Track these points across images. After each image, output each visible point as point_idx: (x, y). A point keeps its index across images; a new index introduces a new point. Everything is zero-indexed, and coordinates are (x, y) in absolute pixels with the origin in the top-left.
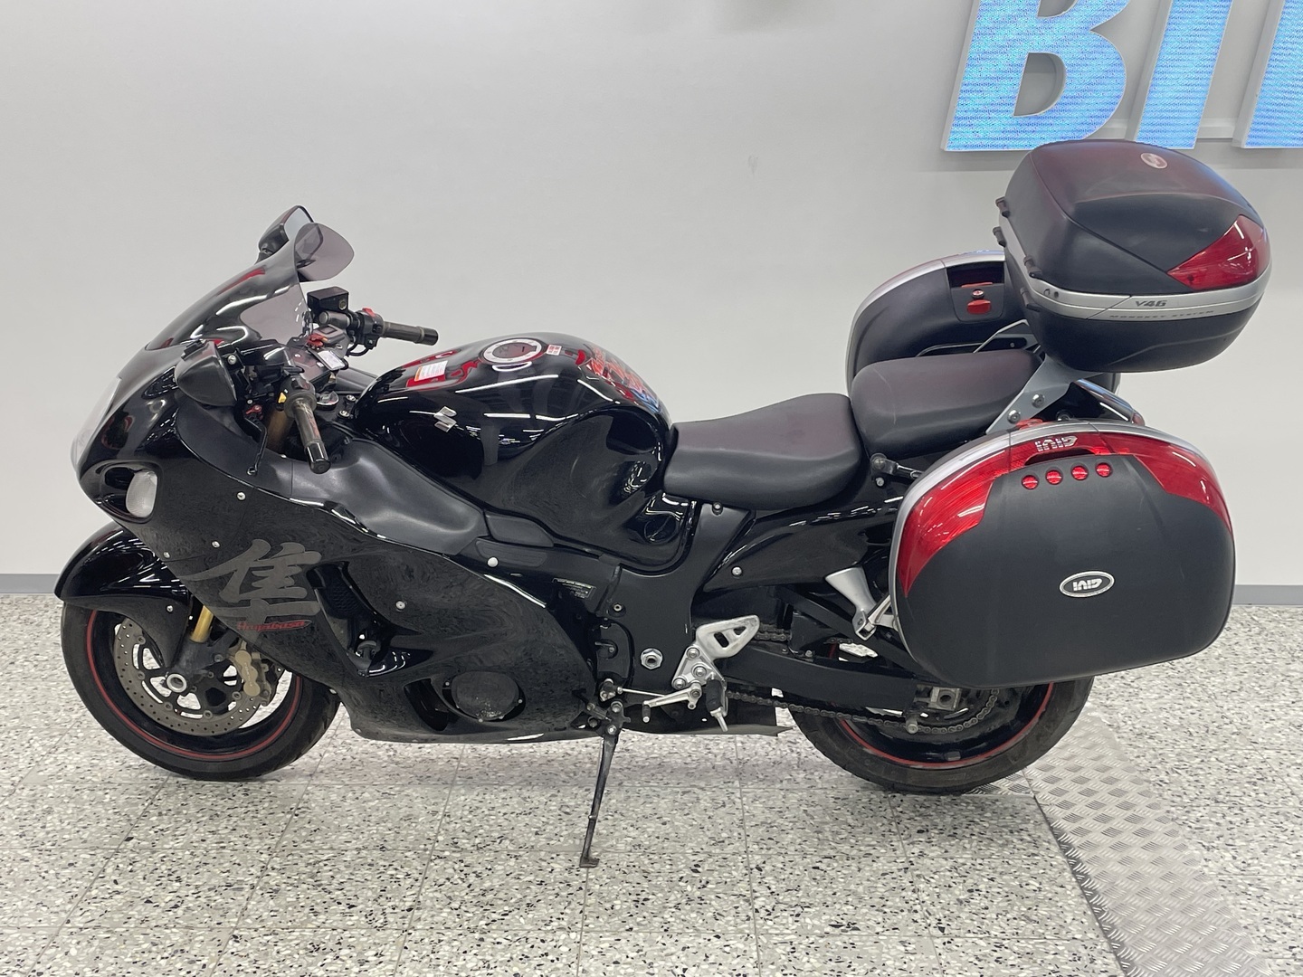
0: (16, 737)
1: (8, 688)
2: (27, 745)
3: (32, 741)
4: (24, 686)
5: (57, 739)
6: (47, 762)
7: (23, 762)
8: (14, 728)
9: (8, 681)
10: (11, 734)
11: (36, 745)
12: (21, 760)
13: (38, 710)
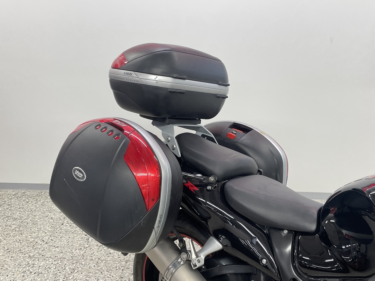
0: (60, 263)
1: (60, 237)
2: (64, 268)
3: (66, 266)
4: (65, 236)
5: (75, 265)
6: (71, 277)
7: (62, 278)
8: (60, 258)
9: (60, 233)
10: (59, 262)
11: (67, 268)
12: (61, 276)
13: (69, 249)
